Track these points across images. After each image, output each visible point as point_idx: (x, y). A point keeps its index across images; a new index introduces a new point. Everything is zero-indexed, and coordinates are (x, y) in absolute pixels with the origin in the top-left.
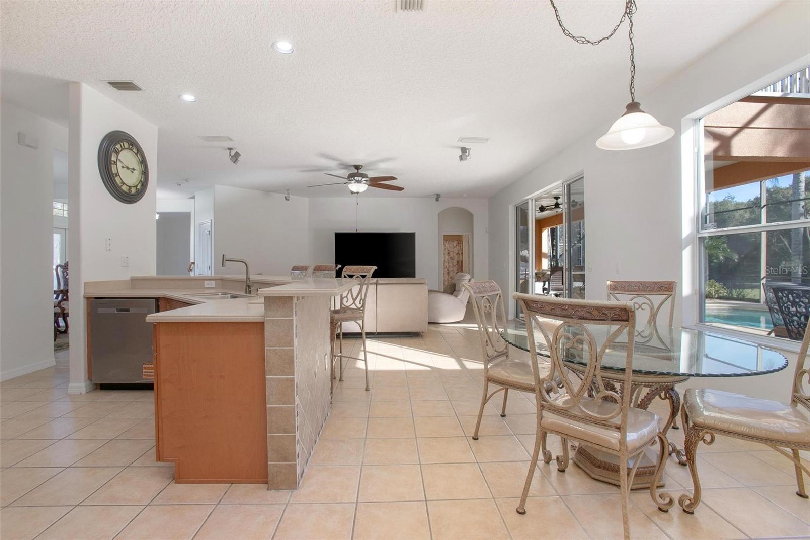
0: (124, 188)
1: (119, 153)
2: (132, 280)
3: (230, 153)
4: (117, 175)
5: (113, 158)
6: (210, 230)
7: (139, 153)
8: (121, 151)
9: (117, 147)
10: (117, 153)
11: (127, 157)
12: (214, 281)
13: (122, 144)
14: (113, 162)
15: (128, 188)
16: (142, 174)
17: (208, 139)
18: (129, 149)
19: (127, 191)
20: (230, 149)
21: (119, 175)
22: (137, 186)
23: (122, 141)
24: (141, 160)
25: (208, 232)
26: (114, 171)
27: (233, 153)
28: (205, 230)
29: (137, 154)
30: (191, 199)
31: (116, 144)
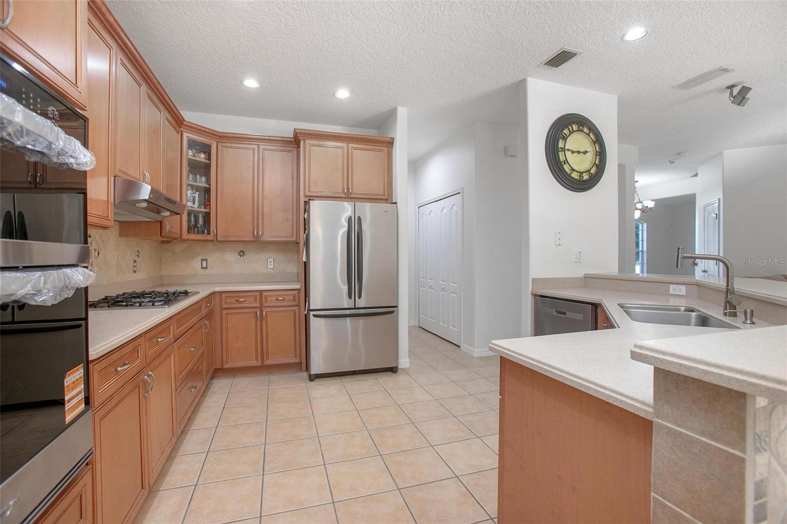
0: (575, 175)
1: (567, 139)
2: (585, 277)
3: (731, 93)
4: (566, 161)
5: (561, 145)
6: (717, 213)
7: (591, 131)
8: (569, 135)
9: (565, 132)
10: (565, 139)
11: (577, 141)
12: (684, 287)
13: (570, 127)
14: (560, 149)
15: (579, 174)
16: (597, 155)
17: (688, 85)
18: (579, 130)
19: (579, 178)
20: (731, 87)
21: (568, 162)
22: (590, 170)
23: (571, 124)
24: (594, 140)
25: (714, 216)
26: (562, 158)
27: (736, 91)
28: (711, 213)
29: (588, 135)
30: (694, 178)
31: (563, 129)
